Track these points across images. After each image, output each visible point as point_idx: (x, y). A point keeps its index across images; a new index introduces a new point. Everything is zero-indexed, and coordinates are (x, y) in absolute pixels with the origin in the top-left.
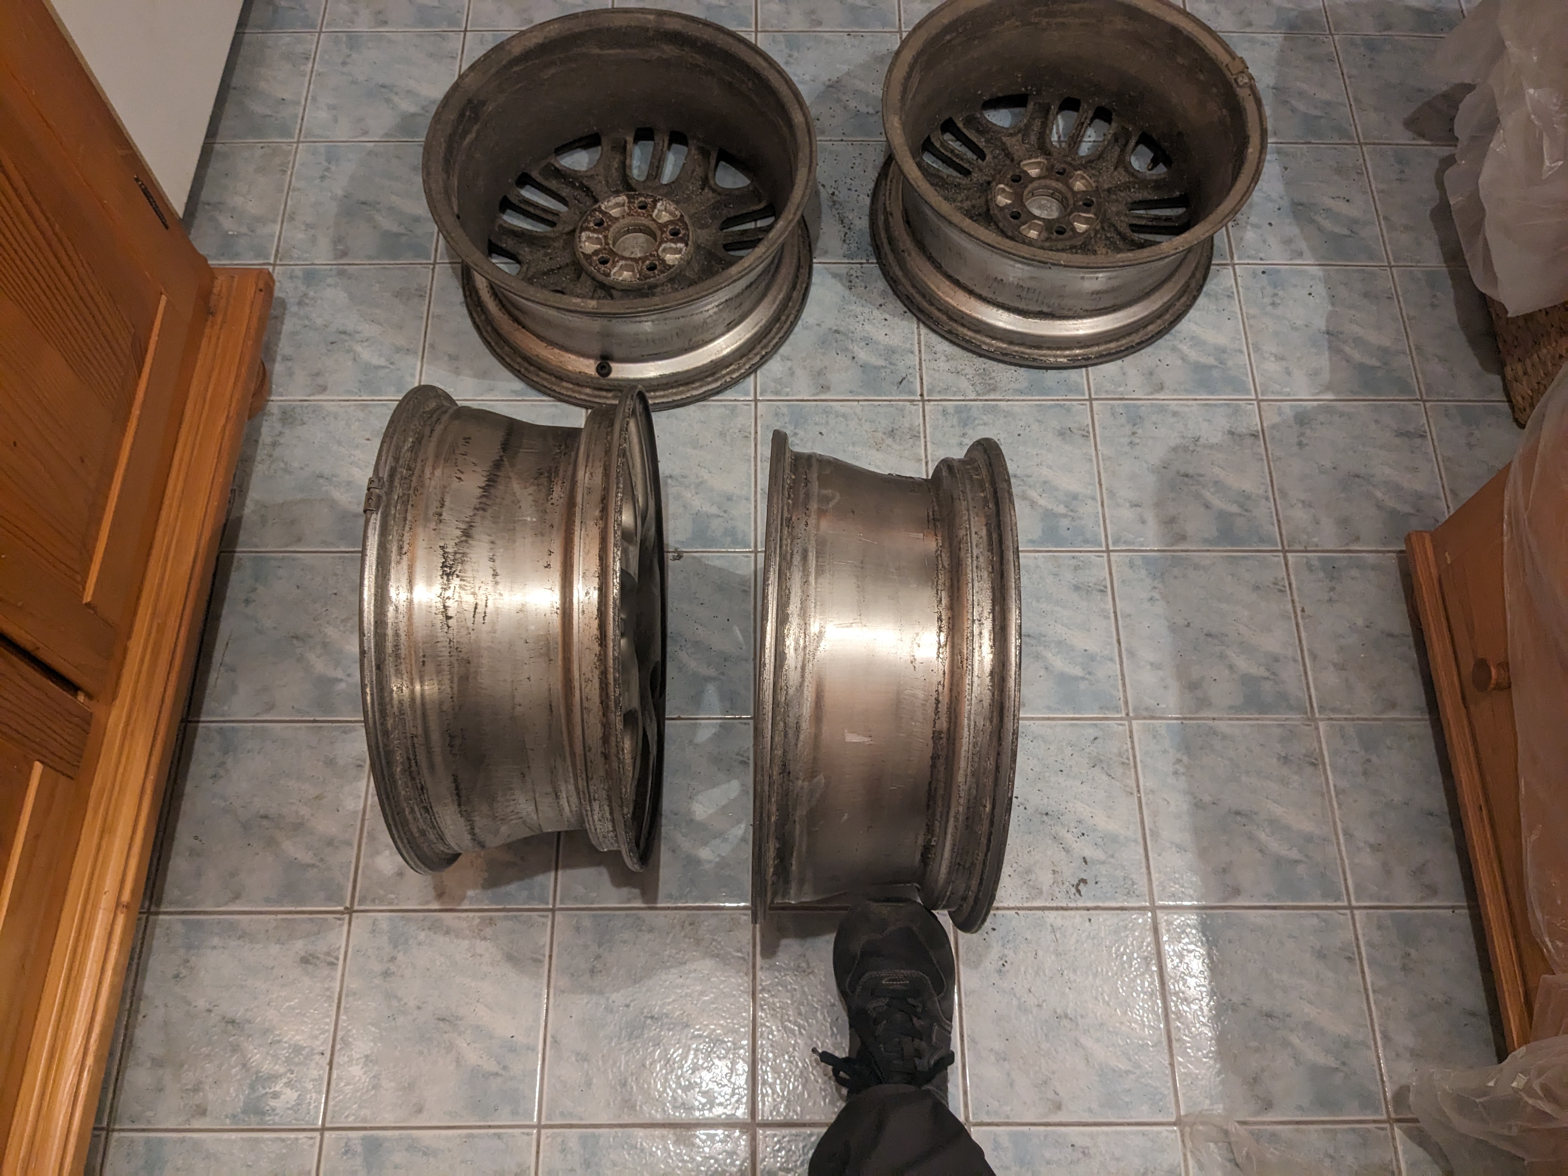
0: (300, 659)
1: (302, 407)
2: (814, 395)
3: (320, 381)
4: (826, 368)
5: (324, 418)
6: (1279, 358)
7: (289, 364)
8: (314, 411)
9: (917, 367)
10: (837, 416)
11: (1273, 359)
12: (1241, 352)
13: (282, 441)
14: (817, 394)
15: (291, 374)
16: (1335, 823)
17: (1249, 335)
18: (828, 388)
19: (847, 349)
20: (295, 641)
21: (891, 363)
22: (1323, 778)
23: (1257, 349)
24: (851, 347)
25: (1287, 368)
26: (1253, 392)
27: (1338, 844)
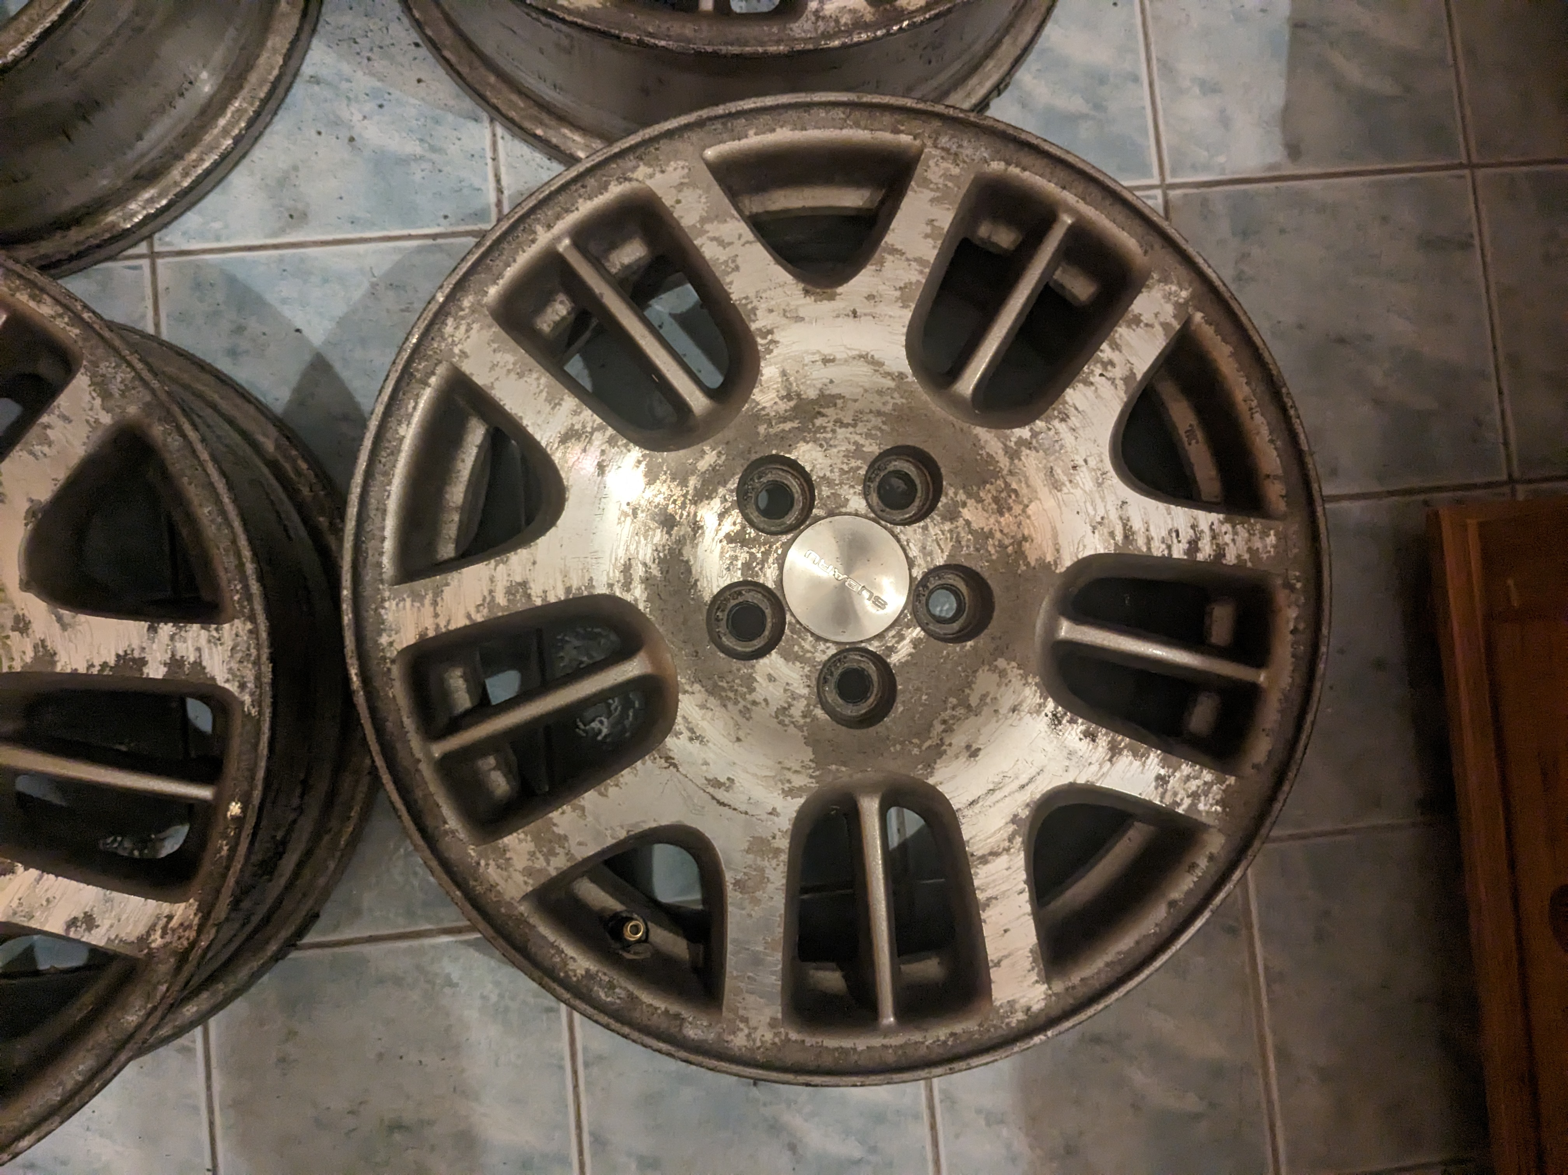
2: (274, 235)
4: (295, 168)
6: (1209, 88)
9: (489, 154)
10: (326, 281)
11: (1196, 90)
12: (1136, 79)
14: (282, 231)
16: (1262, 1038)
17: (1152, 39)
18: (304, 216)
19: (337, 122)
21: (433, 149)
22: (1246, 956)
23: (1168, 69)
24: (345, 114)
25: (1223, 111)
26: (1156, 170)
27: (1266, 1074)
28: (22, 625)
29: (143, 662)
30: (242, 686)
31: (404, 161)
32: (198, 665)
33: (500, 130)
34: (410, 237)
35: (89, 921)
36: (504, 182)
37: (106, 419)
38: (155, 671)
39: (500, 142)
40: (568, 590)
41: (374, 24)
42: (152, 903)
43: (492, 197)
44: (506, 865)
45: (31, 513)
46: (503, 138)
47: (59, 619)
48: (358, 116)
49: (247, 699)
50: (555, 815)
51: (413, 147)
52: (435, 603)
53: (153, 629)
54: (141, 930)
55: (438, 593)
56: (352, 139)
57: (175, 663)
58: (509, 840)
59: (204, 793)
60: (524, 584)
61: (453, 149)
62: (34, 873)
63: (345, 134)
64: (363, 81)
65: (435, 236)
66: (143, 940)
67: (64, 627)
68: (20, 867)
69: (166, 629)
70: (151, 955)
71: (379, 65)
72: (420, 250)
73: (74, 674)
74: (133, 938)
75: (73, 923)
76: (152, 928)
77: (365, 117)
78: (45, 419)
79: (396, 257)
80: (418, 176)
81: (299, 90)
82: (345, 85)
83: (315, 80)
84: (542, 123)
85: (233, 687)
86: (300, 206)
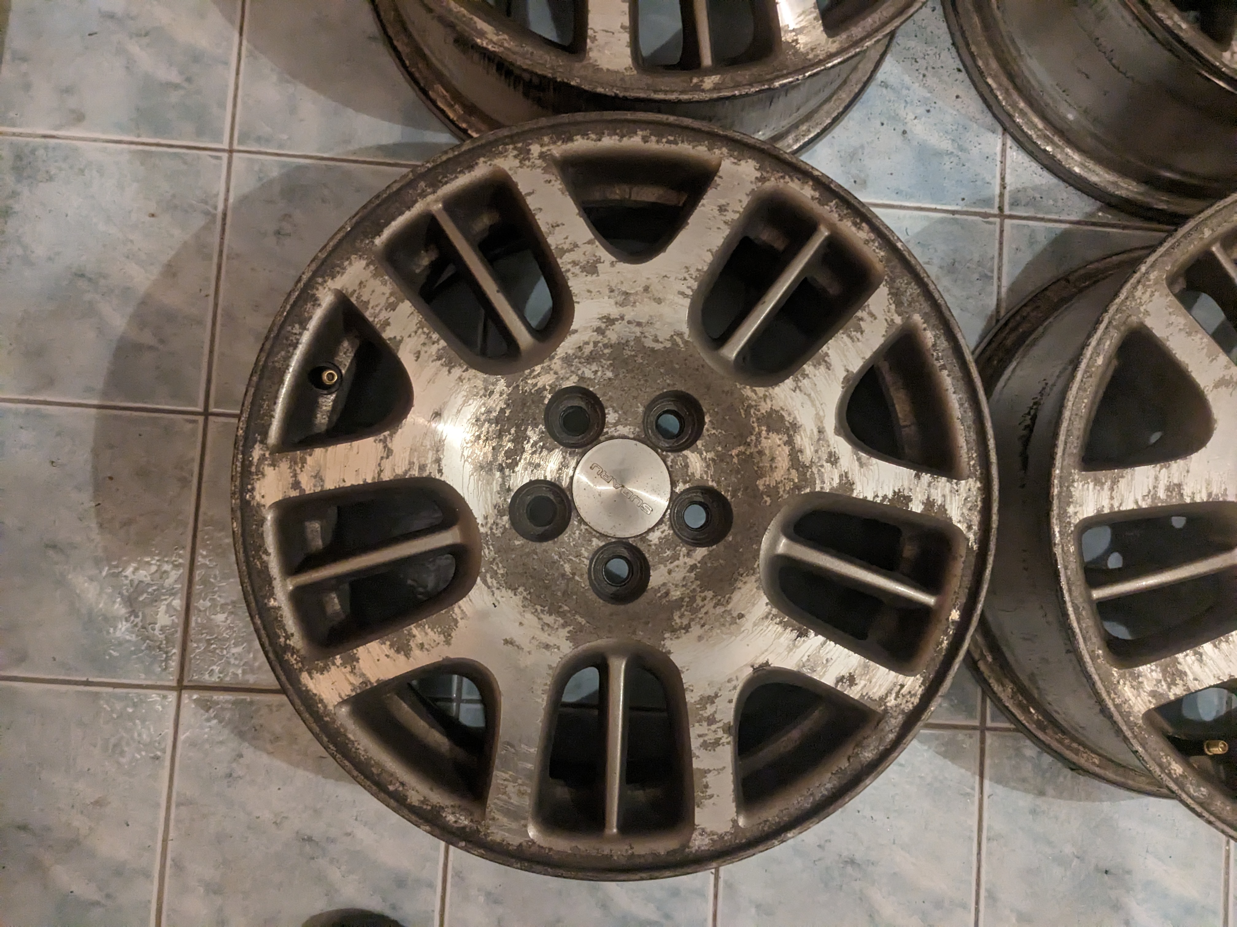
0: (61, 582)
1: (46, 148)
3: (72, 102)
4: (862, 147)
5: (82, 171)
7: (24, 67)
8: (65, 159)
9: (999, 158)
13: (17, 207)
15: (27, 87)
19: (895, 118)
20: (51, 552)
21: (961, 149)
24: (902, 113)
28: (833, 459)
29: (909, 499)
30: (969, 527)
31: (938, 154)
32: (943, 508)
33: (1009, 142)
34: (935, 210)
35: (851, 680)
36: (1008, 180)
37: (898, 320)
38: (916, 507)
39: (1008, 150)
40: (1210, 495)
41: (931, 51)
42: (893, 673)
43: (997, 191)
44: (1138, 687)
45: (846, 380)
46: (1011, 148)
47: (859, 459)
48: (911, 116)
49: (971, 536)
50: (1180, 656)
51: (946, 145)
52: (1112, 489)
53: (918, 476)
54: (882, 692)
55: (1115, 482)
56: (904, 132)
57: (929, 503)
58: (1144, 669)
59: (929, 600)
60: (1179, 486)
61: (975, 151)
62: (821, 638)
63: (900, 129)
64: (918, 91)
65: (954, 212)
66: (883, 699)
67: (861, 465)
68: (812, 633)
69: (926, 477)
70: (886, 711)
71: (931, 81)
72: (942, 221)
73: (865, 500)
74: (876, 697)
75: (841, 679)
76: (889, 692)
77: (916, 118)
78: (859, 314)
79: (926, 224)
80: (948, 166)
81: (872, 90)
82: (905, 92)
83: (885, 85)
84: (1051, 142)
85: (962, 527)
86: (863, 175)
